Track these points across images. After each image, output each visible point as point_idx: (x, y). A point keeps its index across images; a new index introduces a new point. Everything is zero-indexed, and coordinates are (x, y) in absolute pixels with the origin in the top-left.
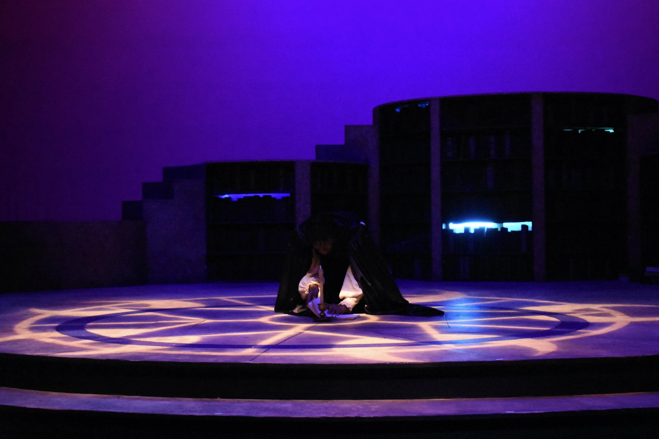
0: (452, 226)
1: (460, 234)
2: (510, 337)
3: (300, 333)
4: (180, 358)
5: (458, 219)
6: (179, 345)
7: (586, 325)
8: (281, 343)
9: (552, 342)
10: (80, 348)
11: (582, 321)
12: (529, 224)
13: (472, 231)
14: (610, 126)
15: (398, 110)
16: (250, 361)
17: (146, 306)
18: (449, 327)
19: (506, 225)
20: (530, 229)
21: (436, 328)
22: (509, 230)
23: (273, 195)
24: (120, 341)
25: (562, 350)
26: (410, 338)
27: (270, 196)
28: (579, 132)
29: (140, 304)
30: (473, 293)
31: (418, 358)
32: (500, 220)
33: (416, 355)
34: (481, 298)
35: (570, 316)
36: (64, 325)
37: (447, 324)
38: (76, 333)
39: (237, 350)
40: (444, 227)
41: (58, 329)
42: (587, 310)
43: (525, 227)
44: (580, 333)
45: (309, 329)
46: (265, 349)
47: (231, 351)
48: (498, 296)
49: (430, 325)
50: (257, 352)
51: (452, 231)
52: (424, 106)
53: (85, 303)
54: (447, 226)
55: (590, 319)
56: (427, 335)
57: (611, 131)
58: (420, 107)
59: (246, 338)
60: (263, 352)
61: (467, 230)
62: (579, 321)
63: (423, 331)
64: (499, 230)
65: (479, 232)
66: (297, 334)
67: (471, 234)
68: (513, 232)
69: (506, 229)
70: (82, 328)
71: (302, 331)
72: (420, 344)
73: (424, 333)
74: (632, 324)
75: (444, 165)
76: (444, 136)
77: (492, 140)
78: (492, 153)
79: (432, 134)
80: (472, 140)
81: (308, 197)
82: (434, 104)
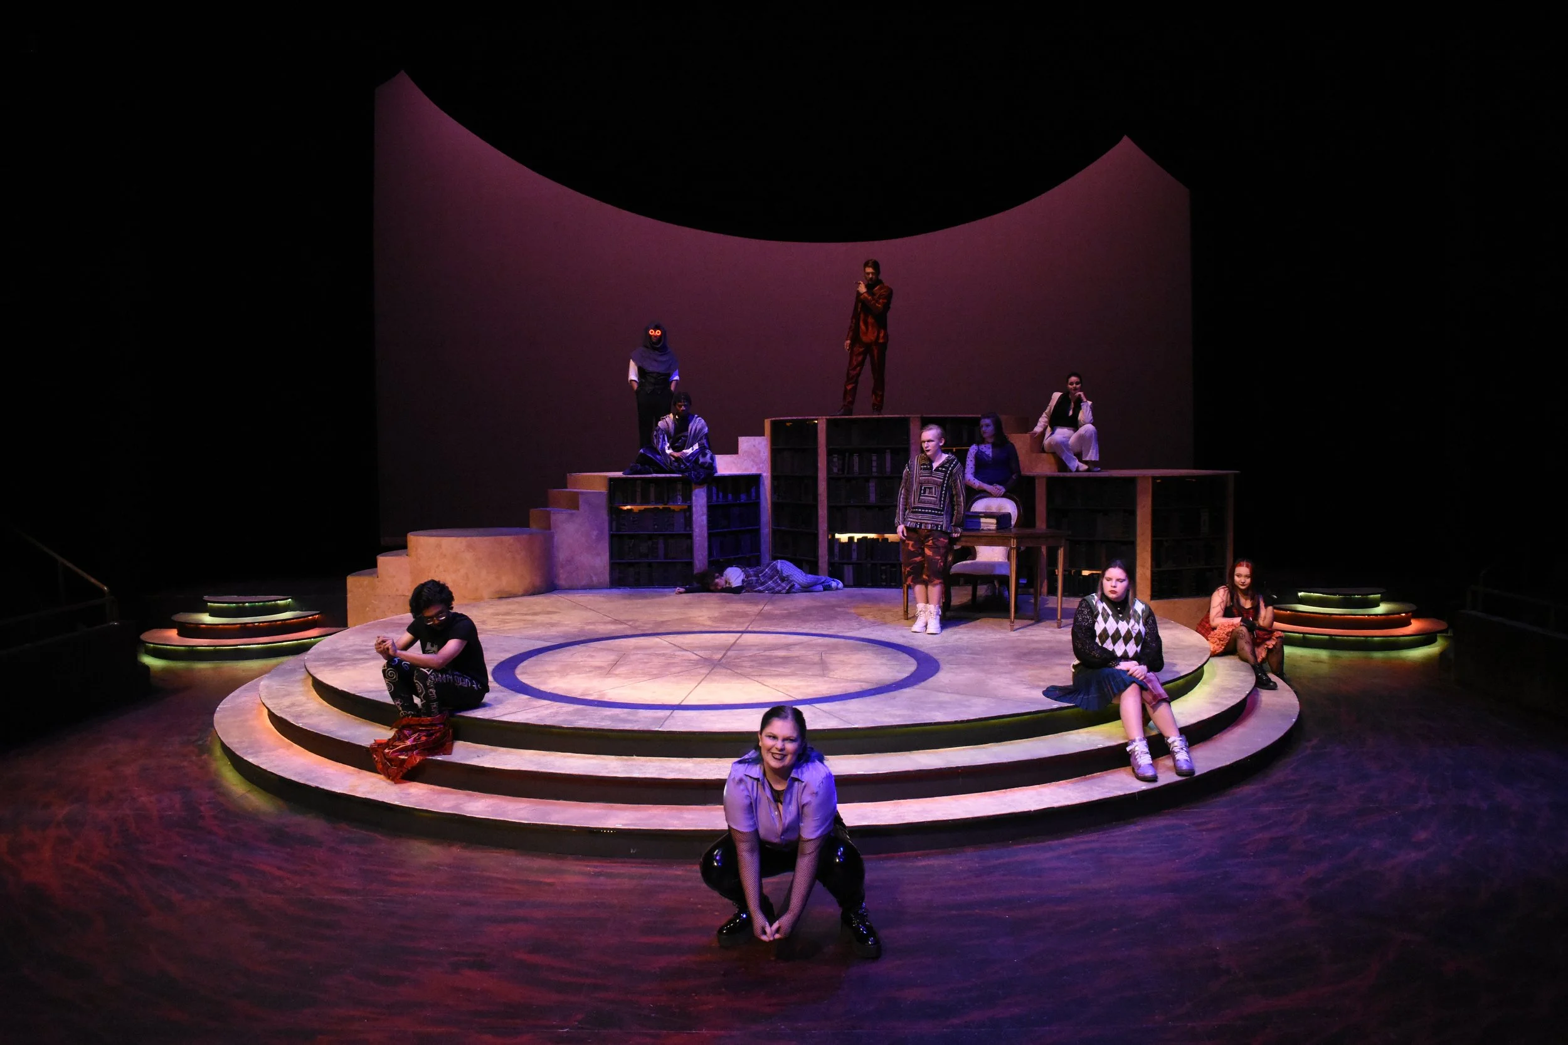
0: (837, 536)
5: (842, 531)
13: (856, 541)
15: (789, 425)
19: (887, 536)
22: (889, 541)
27: (669, 508)
32: (879, 531)
40: (830, 537)
51: (838, 540)
52: (811, 424)
54: (834, 536)
58: (808, 425)
61: (851, 540)
64: (880, 540)
65: (862, 542)
67: (855, 543)
69: (887, 539)
75: (831, 480)
76: (830, 453)
77: (874, 458)
78: (874, 469)
79: (819, 451)
80: (856, 459)
81: (705, 510)
82: (821, 423)
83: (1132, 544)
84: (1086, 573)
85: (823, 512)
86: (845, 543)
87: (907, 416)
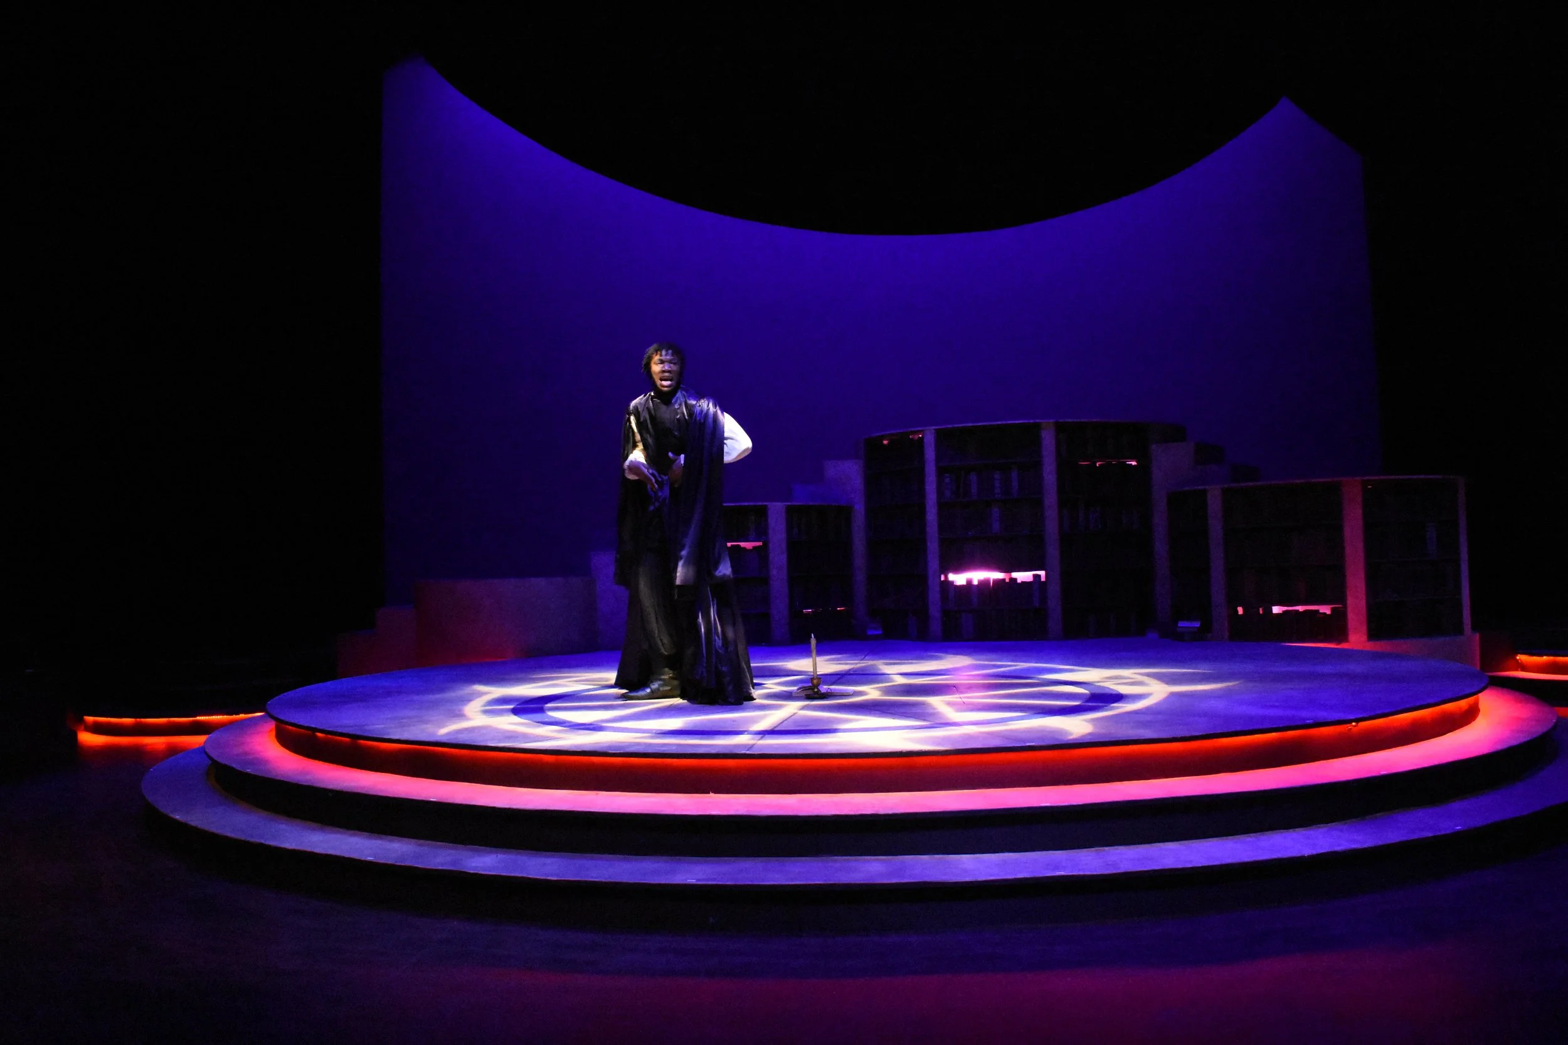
0: (952, 577)
1: (962, 587)
2: (1039, 715)
3: (795, 714)
4: (663, 749)
5: (958, 569)
6: (659, 732)
7: (1118, 698)
8: (775, 727)
9: (1086, 721)
10: (548, 737)
11: (1114, 693)
12: (1042, 573)
13: (975, 583)
14: (1132, 459)
15: (885, 442)
16: (748, 750)
17: (607, 681)
18: (964, 703)
19: (1015, 575)
20: (1043, 579)
21: (950, 704)
22: (1019, 581)
23: (742, 544)
24: (591, 727)
25: (1098, 730)
26: (923, 718)
27: (739, 546)
28: (1098, 465)
29: (599, 678)
30: (984, 657)
31: (938, 744)
32: (1008, 570)
33: (934, 741)
34: (986, 663)
35: (1099, 686)
36: (519, 706)
37: (960, 700)
38: (539, 717)
39: (727, 737)
40: (943, 578)
41: (515, 712)
42: (1116, 678)
43: (1037, 577)
44: (1113, 708)
45: (803, 708)
46: (760, 736)
47: (719, 739)
48: (1013, 661)
49: (943, 701)
50: (753, 739)
51: (952, 582)
52: (916, 437)
53: (534, 677)
54: (946, 577)
55: (1123, 690)
56: (938, 713)
57: (1134, 463)
58: (912, 439)
59: (734, 721)
60: (759, 740)
61: (969, 582)
62: (1111, 692)
63: (934, 709)
64: (1007, 581)
65: (984, 584)
66: (792, 716)
67: (974, 586)
68: (1023, 583)
69: (1015, 580)
70: (541, 710)
71: (795, 711)
72: (936, 725)
73: (936, 711)
74: (1173, 694)
75: (942, 505)
76: (941, 472)
77: (997, 476)
78: (997, 491)
79: (927, 469)
80: (973, 477)
81: (784, 546)
82: (928, 435)
83: (1338, 570)
84: (1276, 610)
85: (933, 546)
86: (963, 586)
87: (1037, 421)
